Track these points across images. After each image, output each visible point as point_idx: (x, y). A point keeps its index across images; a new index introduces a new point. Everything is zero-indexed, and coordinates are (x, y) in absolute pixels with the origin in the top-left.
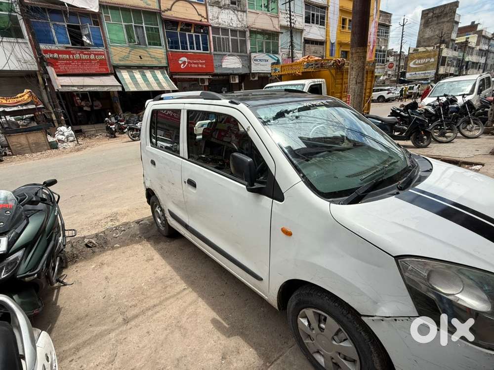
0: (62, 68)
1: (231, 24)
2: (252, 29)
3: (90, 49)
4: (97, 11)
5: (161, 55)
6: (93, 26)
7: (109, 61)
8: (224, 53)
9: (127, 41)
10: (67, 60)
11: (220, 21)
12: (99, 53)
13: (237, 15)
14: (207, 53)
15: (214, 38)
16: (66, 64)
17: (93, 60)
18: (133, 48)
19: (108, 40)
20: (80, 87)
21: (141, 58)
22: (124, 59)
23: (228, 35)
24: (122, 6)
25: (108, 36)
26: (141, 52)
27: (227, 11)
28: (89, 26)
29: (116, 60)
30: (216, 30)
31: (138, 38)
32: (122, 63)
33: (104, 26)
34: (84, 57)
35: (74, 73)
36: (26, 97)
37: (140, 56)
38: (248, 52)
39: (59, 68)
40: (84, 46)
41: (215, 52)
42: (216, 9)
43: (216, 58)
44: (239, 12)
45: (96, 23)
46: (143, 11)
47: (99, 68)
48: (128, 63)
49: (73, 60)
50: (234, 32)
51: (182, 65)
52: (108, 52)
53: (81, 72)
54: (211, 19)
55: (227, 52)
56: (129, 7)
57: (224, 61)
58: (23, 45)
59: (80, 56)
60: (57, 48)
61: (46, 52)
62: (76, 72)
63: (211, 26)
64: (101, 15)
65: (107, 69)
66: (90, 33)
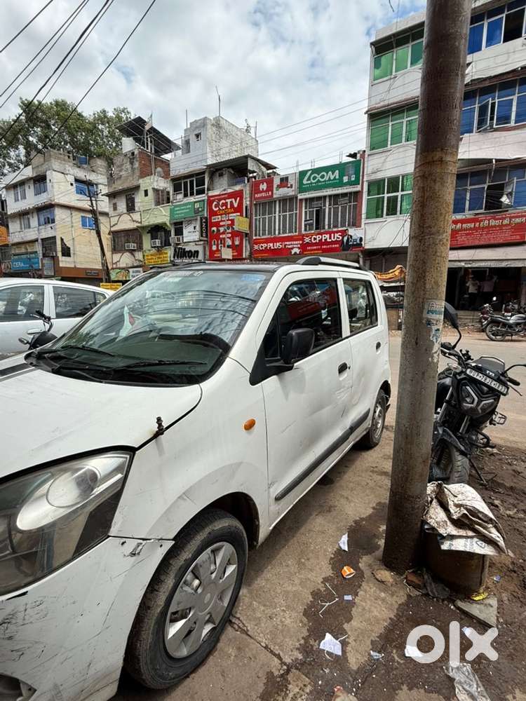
6: (525, 179)
10: (471, 229)
12: (519, 214)
16: (467, 234)
17: (506, 225)
28: (515, 180)
34: (493, 223)
35: (472, 244)
36: (397, 273)
40: (500, 208)
47: (511, 235)
49: (479, 228)
53: (487, 242)
59: (489, 223)
60: (464, 217)
62: (477, 243)
66: (514, 190)
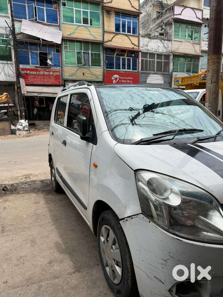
0: (31, 80)
1: (158, 50)
2: (175, 54)
3: (51, 68)
4: (60, 43)
5: (99, 73)
6: (56, 53)
7: (62, 77)
8: (149, 72)
9: (76, 62)
10: (35, 75)
11: (149, 48)
12: (56, 71)
13: (163, 44)
14: (135, 72)
15: (142, 61)
16: (34, 78)
17: (51, 75)
18: (80, 67)
19: (64, 63)
20: (39, 93)
21: (84, 75)
22: (72, 75)
23: (154, 58)
24: (77, 39)
25: (64, 59)
26: (85, 70)
27: (155, 40)
28: (53, 53)
29: (66, 76)
30: (145, 54)
31: (85, 60)
32: (70, 78)
33: (62, 53)
34: (46, 73)
35: (37, 84)
36: (3, 98)
37: (83, 73)
38: (171, 71)
39: (29, 80)
40: (47, 66)
41: (142, 71)
42: (146, 39)
43: (142, 75)
44: (166, 42)
45: (58, 51)
46: (91, 42)
47: (55, 81)
48: (74, 78)
49: (39, 75)
50: (159, 56)
51: (114, 81)
52: (62, 70)
53: (42, 83)
54: (141, 47)
55: (152, 71)
56: (82, 40)
57: (149, 78)
58: (10, 65)
59: (43, 73)
60: (30, 67)
61: (23, 70)
62: (39, 83)
63: (141, 51)
64: (62, 46)
65: (59, 82)
66: (53, 57)
